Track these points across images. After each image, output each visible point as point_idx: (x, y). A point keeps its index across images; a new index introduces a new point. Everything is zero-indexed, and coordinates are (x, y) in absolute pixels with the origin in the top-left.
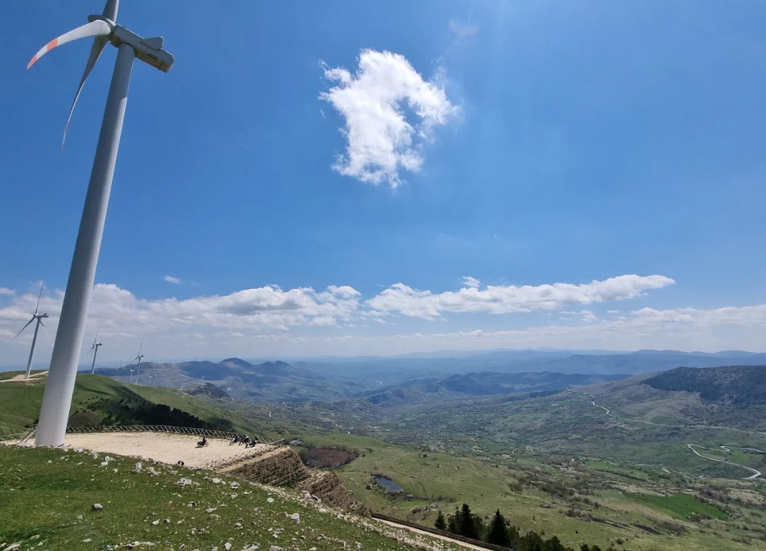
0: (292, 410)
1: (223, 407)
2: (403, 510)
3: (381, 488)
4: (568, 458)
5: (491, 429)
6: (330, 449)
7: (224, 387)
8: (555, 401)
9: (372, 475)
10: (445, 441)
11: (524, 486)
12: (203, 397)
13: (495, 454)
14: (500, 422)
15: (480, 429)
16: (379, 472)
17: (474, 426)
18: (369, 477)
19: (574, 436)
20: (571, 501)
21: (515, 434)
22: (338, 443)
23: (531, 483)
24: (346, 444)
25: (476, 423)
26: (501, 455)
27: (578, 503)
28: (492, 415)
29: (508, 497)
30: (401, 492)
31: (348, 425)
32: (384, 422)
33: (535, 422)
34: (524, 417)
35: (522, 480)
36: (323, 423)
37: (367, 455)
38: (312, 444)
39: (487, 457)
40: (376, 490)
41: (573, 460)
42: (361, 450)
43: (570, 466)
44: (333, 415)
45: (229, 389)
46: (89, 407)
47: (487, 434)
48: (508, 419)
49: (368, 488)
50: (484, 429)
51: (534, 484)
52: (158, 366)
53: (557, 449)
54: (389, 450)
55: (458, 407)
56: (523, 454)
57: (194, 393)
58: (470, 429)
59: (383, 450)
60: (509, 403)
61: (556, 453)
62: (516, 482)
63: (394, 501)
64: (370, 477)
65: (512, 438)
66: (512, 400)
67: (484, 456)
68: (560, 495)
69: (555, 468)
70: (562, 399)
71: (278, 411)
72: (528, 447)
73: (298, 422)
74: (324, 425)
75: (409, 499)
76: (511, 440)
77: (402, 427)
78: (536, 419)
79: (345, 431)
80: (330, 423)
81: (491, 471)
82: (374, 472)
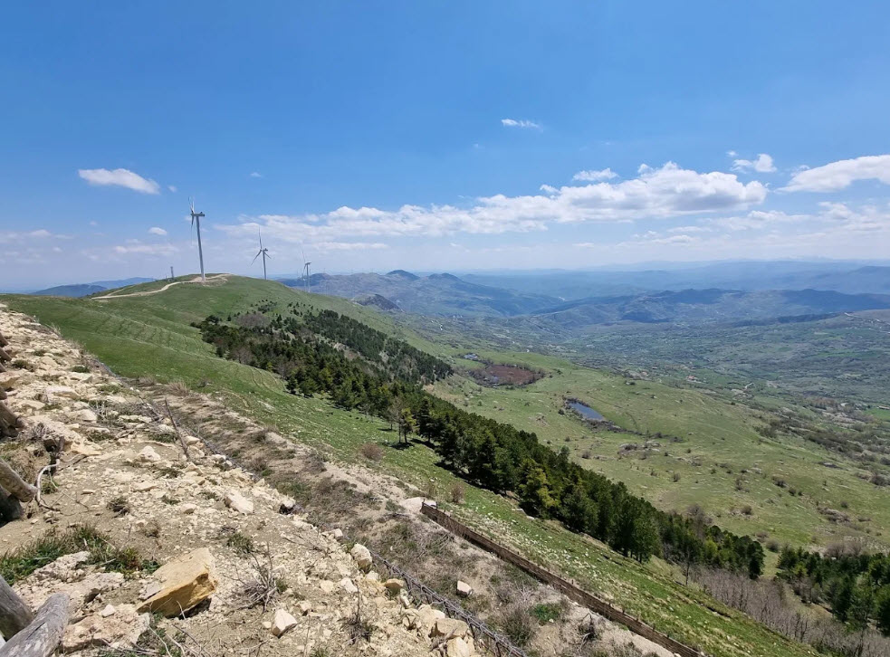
0: (464, 325)
1: (394, 318)
2: (610, 443)
3: (576, 414)
4: (836, 401)
5: (712, 358)
6: (510, 366)
7: (393, 299)
8: (821, 329)
9: (565, 399)
10: (647, 366)
11: (778, 432)
12: (374, 308)
13: (721, 388)
14: (728, 350)
15: (695, 357)
16: (573, 396)
17: (687, 353)
18: (560, 402)
19: (847, 375)
20: (859, 459)
21: (748, 367)
22: (518, 361)
23: (789, 429)
24: (528, 362)
25: (691, 350)
26: (731, 389)
27: (871, 463)
28: (717, 341)
29: (763, 445)
30: (603, 422)
31: (526, 343)
32: (567, 342)
33: (783, 353)
34: (765, 347)
35: (774, 424)
36: (498, 339)
37: (555, 376)
38: (489, 360)
39: (712, 390)
40: (571, 416)
41: (843, 405)
42: (547, 369)
43: (839, 411)
44: (508, 331)
45: (398, 301)
46: (259, 310)
47: (706, 363)
48: (741, 347)
49: (561, 412)
50: (702, 358)
51: (794, 431)
52: (329, 278)
53: (815, 388)
54: (583, 373)
55: (667, 330)
56: (761, 390)
57: (366, 304)
58: (681, 356)
59: (575, 372)
60: (745, 328)
61: (813, 393)
62: (766, 425)
63: (595, 430)
64: (562, 400)
65: (743, 370)
66: (750, 325)
67: (706, 388)
68: (840, 450)
69: (816, 412)
70: (834, 326)
71: (449, 324)
72: (769, 383)
73: (471, 337)
74: (501, 341)
75: (616, 431)
76: (741, 372)
77: (590, 348)
78: (785, 349)
79: (525, 349)
80: (506, 339)
81: (728, 409)
82: (567, 396)
